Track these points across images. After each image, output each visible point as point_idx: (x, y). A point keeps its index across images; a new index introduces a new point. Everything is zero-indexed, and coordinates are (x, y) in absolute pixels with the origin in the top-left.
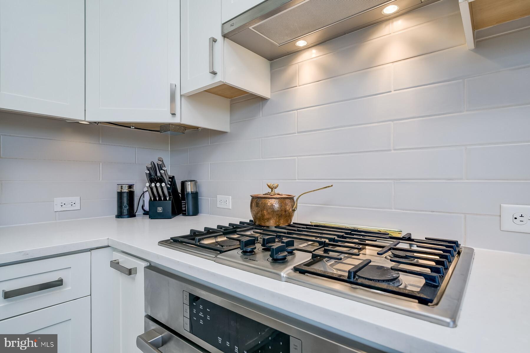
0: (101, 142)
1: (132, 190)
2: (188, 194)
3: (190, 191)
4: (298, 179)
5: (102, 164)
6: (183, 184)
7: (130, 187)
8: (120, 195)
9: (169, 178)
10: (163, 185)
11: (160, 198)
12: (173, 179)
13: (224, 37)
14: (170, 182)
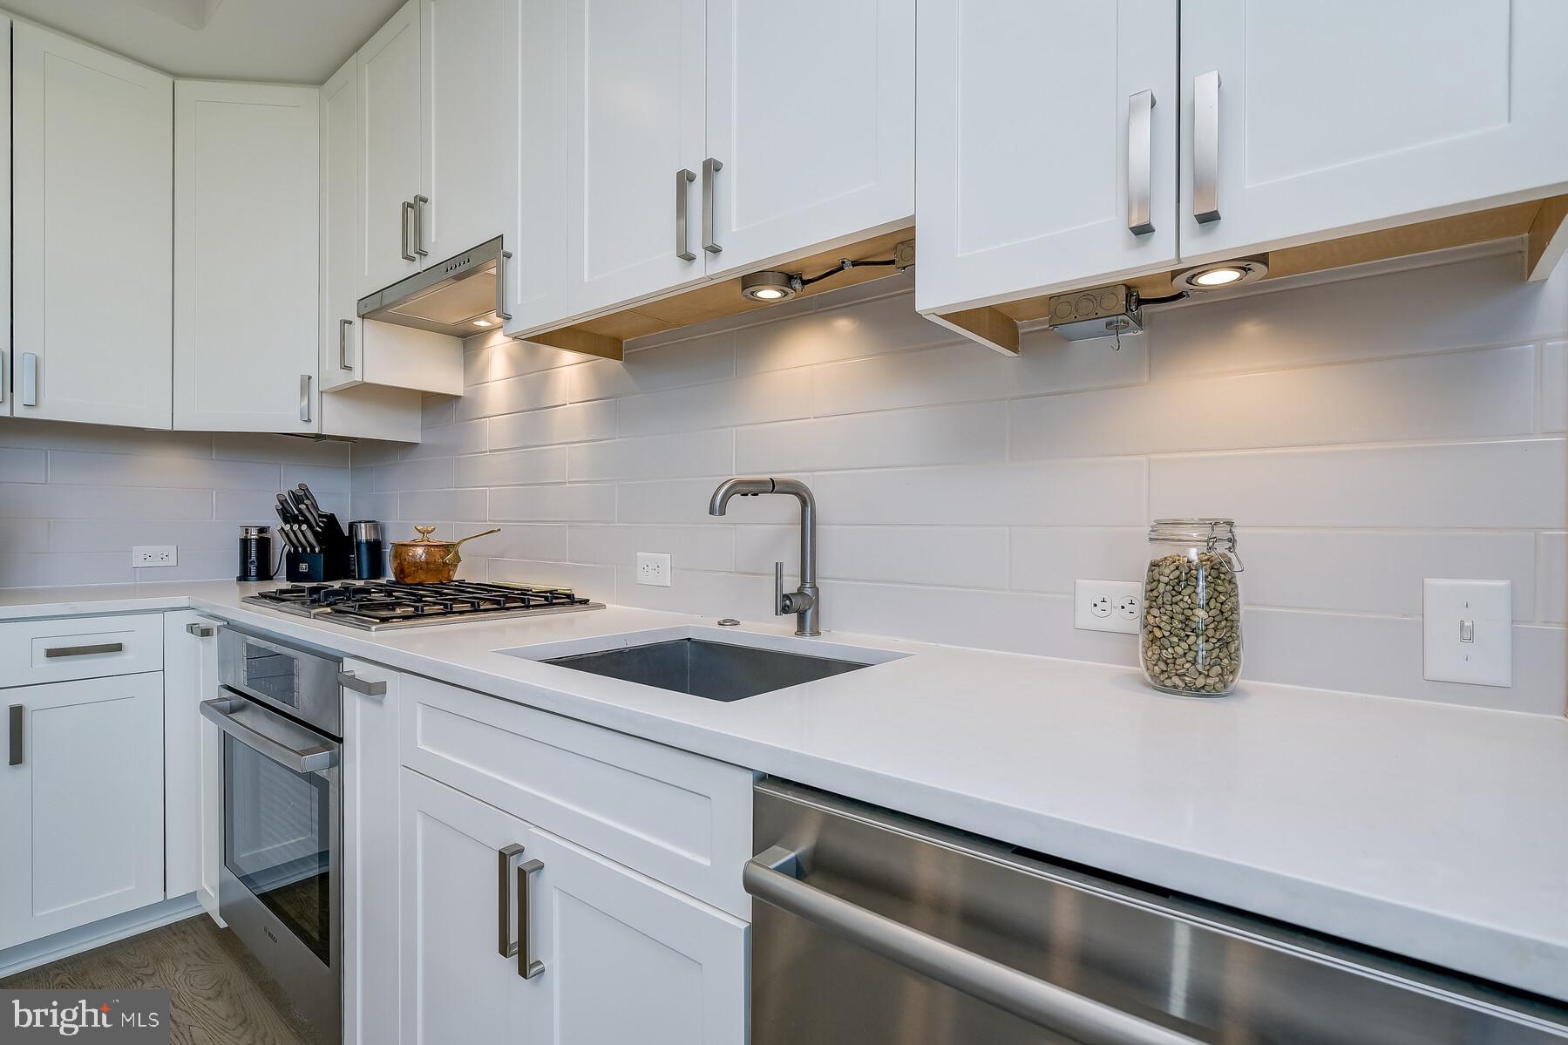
0: (214, 457)
1: (264, 535)
2: (359, 544)
3: (364, 538)
4: (490, 521)
5: (217, 493)
6: (351, 525)
7: (262, 530)
8: (245, 543)
9: (320, 516)
10: (304, 527)
11: (304, 549)
12: (331, 519)
13: (363, 317)
14: (322, 522)
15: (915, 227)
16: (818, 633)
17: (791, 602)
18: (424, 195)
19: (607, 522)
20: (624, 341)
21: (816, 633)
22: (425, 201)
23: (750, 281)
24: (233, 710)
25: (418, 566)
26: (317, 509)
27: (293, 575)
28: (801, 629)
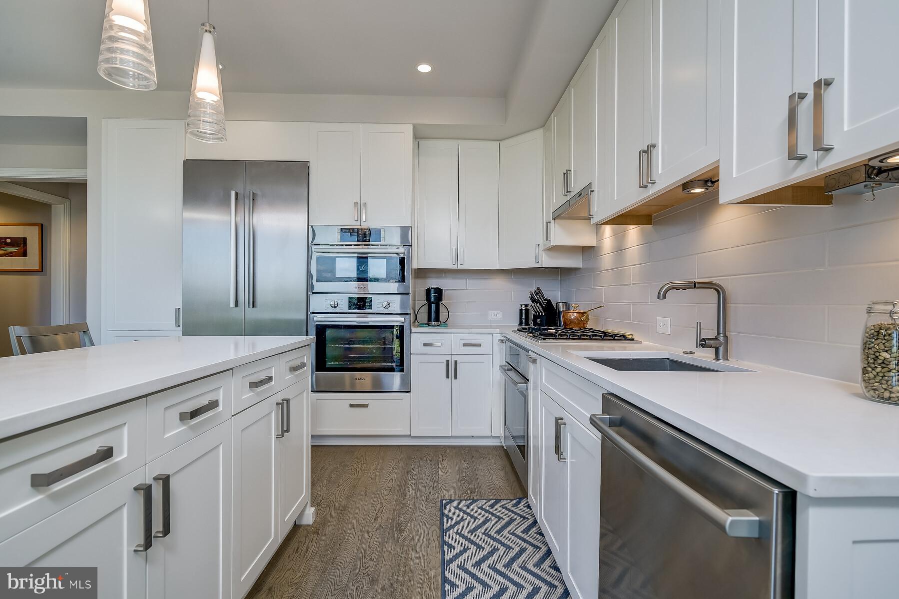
1: (527, 308)
2: (559, 311)
3: (561, 309)
4: (604, 302)
6: (557, 304)
7: (527, 306)
8: (521, 310)
9: (545, 300)
10: (538, 304)
11: (539, 313)
12: (549, 301)
13: (554, 219)
14: (546, 303)
15: (719, 166)
16: (727, 360)
17: (706, 342)
18: (569, 169)
19: (646, 303)
20: (653, 216)
21: (726, 359)
22: (570, 171)
23: (686, 185)
24: (508, 370)
25: (571, 321)
26: (543, 297)
27: (535, 324)
28: (717, 357)
